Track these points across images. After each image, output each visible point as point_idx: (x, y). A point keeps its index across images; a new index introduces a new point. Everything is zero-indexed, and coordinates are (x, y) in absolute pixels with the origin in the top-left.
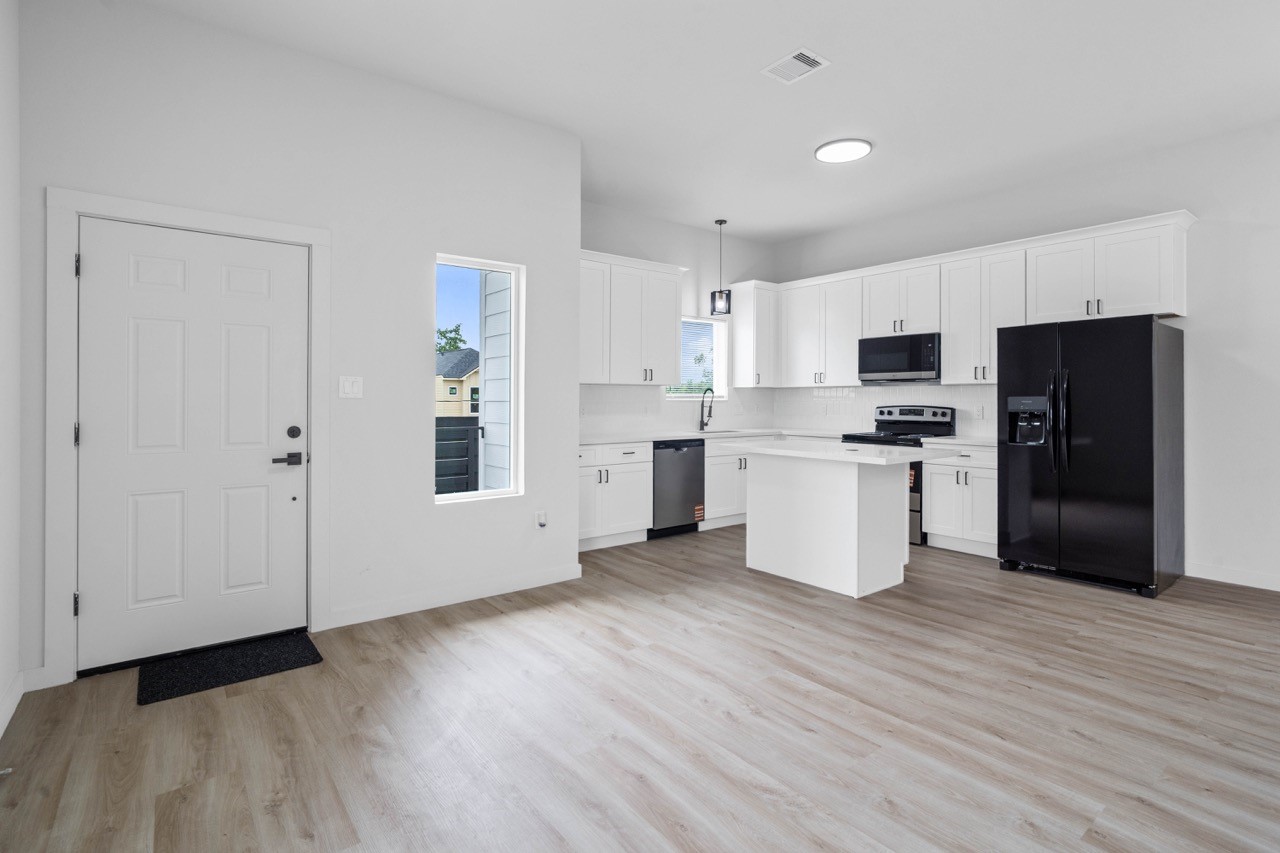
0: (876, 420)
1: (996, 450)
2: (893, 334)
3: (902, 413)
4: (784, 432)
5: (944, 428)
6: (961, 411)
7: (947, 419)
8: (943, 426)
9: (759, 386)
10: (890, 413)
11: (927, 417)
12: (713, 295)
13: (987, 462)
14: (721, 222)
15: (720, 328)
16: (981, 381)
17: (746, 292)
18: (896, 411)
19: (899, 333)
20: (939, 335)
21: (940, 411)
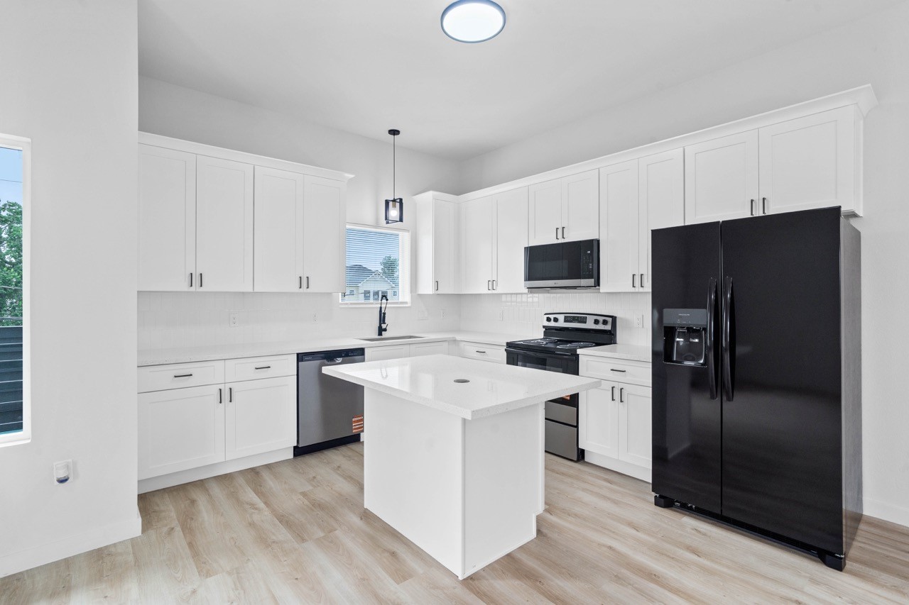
0: (544, 327)
1: (650, 365)
2: (556, 242)
3: (566, 320)
4: (458, 337)
5: (606, 336)
6: (621, 319)
7: (608, 327)
8: (604, 336)
9: (439, 292)
10: (556, 320)
11: (590, 325)
12: (387, 202)
13: (642, 377)
14: (394, 132)
15: (405, 238)
16: (638, 289)
17: (425, 204)
18: (561, 318)
19: (561, 241)
20: (598, 241)
21: (601, 319)
